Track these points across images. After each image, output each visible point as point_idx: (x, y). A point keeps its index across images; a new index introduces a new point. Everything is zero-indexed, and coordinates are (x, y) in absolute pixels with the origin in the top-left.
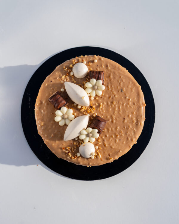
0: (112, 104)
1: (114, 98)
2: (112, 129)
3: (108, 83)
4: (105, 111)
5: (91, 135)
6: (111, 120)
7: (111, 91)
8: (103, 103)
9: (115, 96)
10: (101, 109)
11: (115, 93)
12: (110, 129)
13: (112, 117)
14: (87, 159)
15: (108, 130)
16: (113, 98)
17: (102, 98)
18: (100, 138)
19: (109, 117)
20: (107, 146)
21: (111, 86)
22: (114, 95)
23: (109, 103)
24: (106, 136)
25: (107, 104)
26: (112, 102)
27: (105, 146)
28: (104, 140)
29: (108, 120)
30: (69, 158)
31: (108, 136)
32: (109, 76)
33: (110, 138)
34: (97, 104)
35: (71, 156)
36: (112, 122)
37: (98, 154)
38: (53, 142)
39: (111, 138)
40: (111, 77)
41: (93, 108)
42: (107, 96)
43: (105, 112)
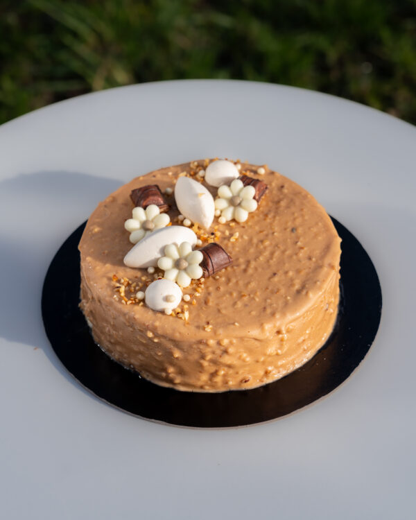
0: (260, 244)
1: (270, 236)
2: (237, 282)
3: (270, 211)
4: (237, 249)
5: (185, 264)
6: (243, 267)
7: (271, 224)
8: (241, 236)
9: (273, 233)
10: (233, 244)
11: (276, 229)
12: (234, 280)
13: (248, 263)
14: (155, 311)
15: (229, 280)
16: (267, 235)
17: (244, 227)
18: (203, 286)
19: (241, 260)
20: (210, 304)
21: (274, 217)
22: (271, 232)
23: (255, 241)
24: (218, 288)
25: (251, 240)
26: (262, 241)
27: (206, 303)
28: (209, 294)
29: (238, 266)
30: (117, 299)
31: (222, 289)
32: (278, 202)
33: (224, 295)
34: (227, 233)
35: (123, 294)
36: (245, 271)
37: (183, 312)
38: (100, 264)
39: (228, 296)
40: (283, 204)
41: (215, 237)
42: (257, 228)
43: (239, 251)
